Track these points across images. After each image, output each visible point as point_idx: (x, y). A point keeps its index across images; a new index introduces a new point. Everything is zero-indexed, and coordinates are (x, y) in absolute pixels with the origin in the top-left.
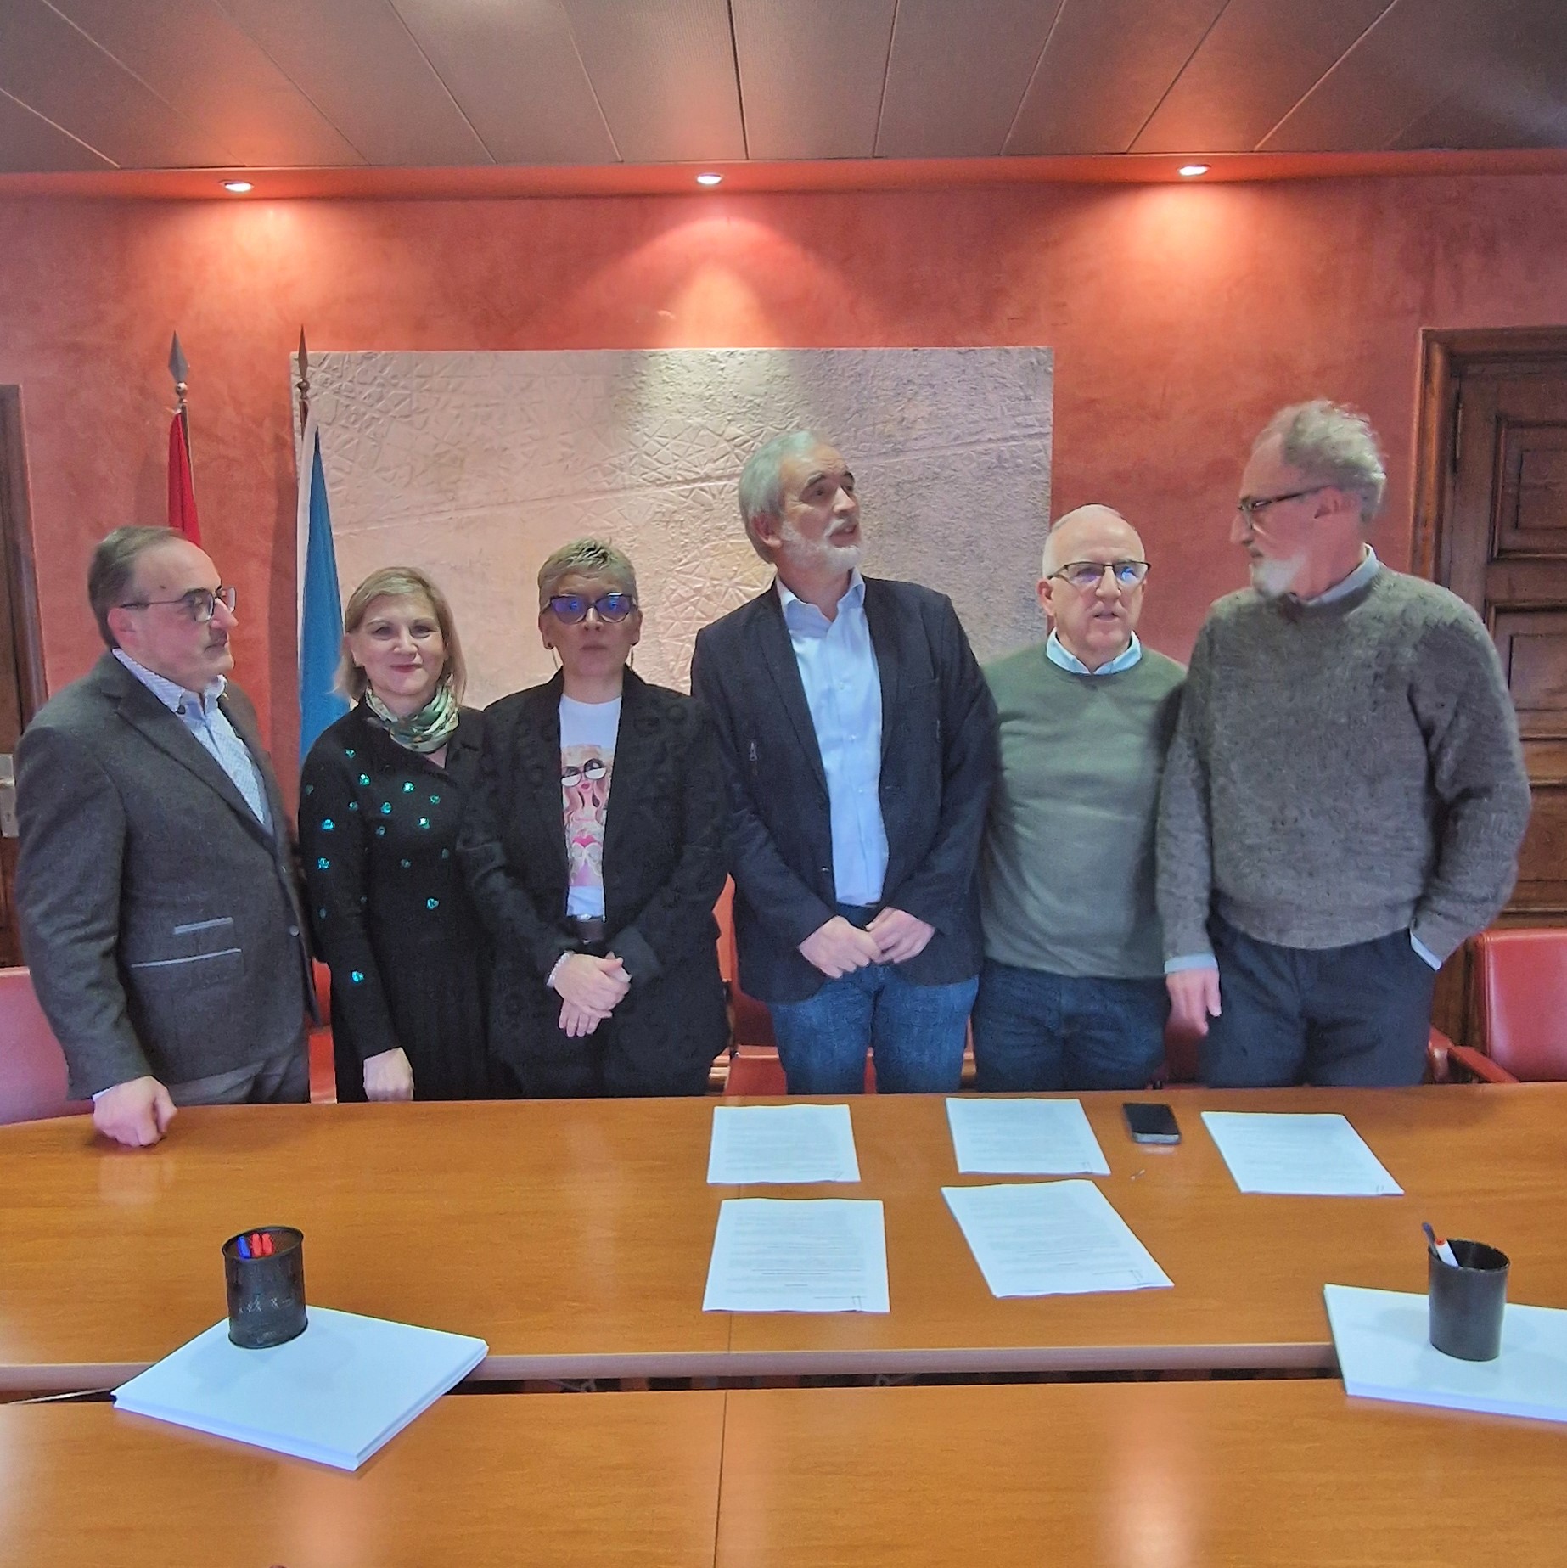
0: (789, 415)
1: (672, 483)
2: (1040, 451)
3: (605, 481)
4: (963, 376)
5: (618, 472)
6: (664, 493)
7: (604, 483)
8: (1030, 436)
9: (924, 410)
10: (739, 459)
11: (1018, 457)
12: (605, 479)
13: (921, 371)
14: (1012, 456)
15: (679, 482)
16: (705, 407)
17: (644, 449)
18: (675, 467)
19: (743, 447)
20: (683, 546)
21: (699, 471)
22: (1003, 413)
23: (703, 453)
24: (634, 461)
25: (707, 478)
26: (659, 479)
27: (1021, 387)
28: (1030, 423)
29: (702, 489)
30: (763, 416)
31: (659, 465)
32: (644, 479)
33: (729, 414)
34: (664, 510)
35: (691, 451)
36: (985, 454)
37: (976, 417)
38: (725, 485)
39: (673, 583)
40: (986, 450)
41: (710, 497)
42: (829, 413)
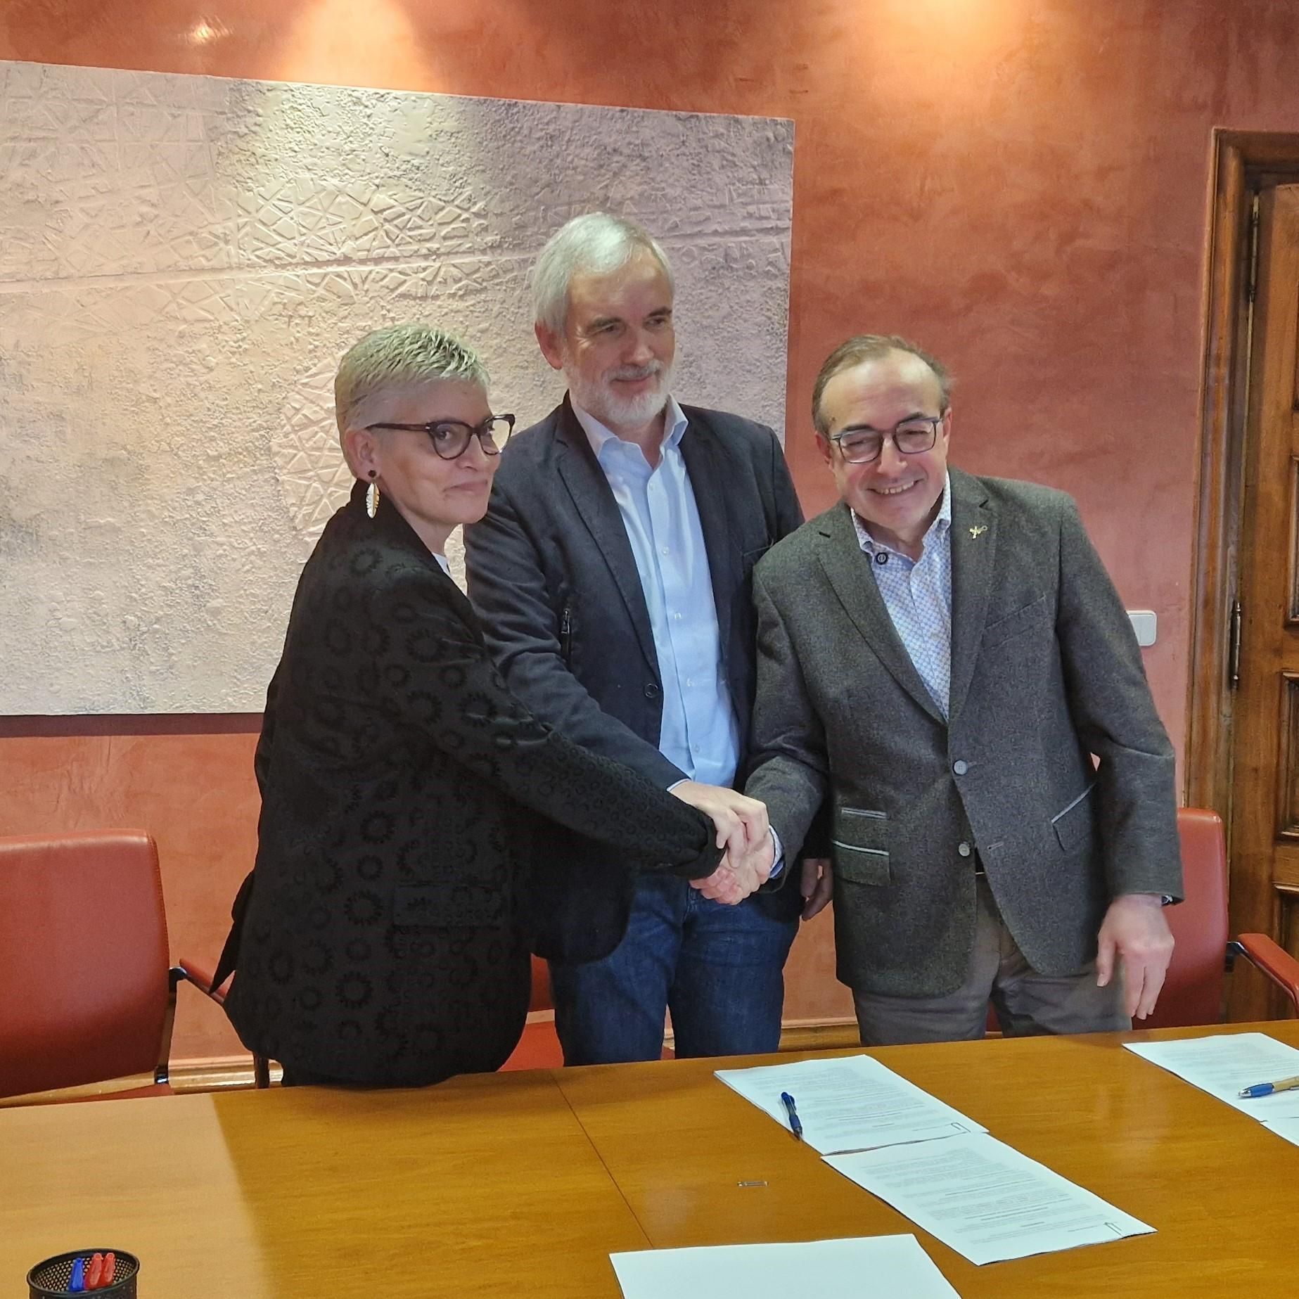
0: (457, 184)
1: (297, 265)
2: (776, 250)
3: (203, 256)
4: (683, 149)
5: (222, 244)
6: (285, 277)
7: (202, 259)
8: (767, 231)
9: (634, 190)
10: (391, 239)
11: (749, 256)
12: (203, 253)
13: (629, 138)
14: (742, 256)
15: (306, 263)
16: (344, 165)
17: (260, 215)
18: (302, 243)
19: (396, 222)
20: (310, 352)
21: (336, 251)
22: (731, 200)
23: (341, 226)
24: (244, 231)
25: (346, 260)
26: (279, 258)
27: (754, 167)
28: (763, 213)
29: (339, 276)
30: (424, 183)
31: (279, 239)
32: (258, 257)
33: (377, 177)
34: (285, 301)
35: (323, 222)
36: (709, 251)
37: (699, 203)
38: (370, 272)
39: (296, 401)
40: (709, 245)
41: (350, 287)
42: (511, 184)
